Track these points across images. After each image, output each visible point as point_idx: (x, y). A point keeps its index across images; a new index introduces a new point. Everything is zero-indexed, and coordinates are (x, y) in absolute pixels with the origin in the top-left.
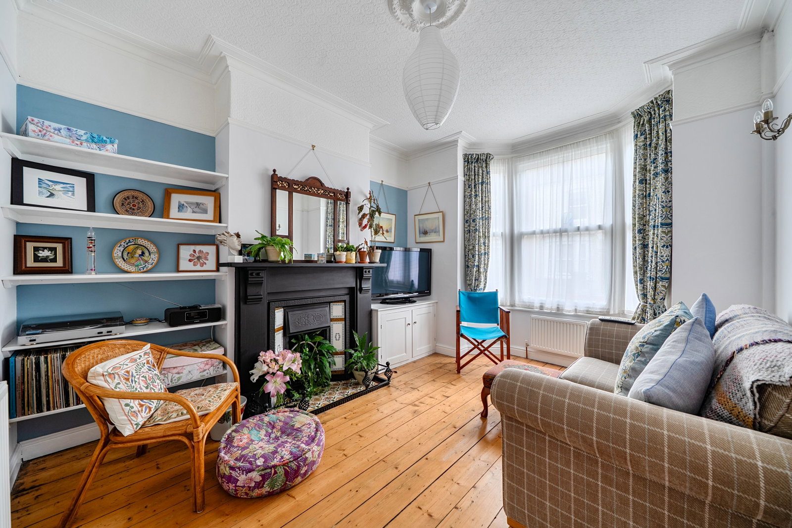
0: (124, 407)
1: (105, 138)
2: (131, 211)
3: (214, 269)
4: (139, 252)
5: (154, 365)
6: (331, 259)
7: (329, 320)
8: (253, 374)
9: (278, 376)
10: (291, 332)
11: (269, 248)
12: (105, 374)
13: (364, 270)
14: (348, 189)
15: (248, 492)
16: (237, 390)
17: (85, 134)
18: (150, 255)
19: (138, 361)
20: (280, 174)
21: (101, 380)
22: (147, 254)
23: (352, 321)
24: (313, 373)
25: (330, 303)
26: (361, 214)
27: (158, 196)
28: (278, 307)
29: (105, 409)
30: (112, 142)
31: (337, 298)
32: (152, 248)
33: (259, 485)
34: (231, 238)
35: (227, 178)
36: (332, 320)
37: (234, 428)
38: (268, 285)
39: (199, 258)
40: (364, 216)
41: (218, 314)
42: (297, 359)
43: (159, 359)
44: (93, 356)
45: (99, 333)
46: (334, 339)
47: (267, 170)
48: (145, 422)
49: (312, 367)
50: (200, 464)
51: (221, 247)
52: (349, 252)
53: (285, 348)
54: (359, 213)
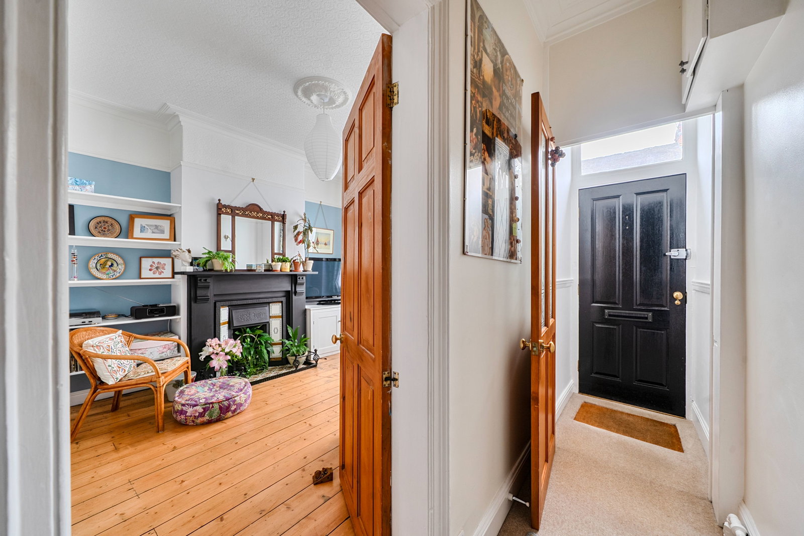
0: (108, 367)
1: (85, 181)
2: (103, 233)
3: (171, 276)
4: (109, 263)
5: (125, 344)
6: (269, 269)
7: (268, 317)
8: (201, 355)
9: (221, 355)
10: (234, 325)
11: (214, 260)
12: (94, 345)
13: (298, 277)
14: (284, 212)
15: (194, 420)
16: (188, 363)
17: (70, 179)
18: (118, 265)
19: (115, 340)
20: (223, 202)
21: (91, 349)
22: (115, 265)
23: (288, 318)
24: (252, 357)
25: (269, 303)
26: (296, 232)
27: (124, 221)
28: (223, 306)
29: (94, 368)
30: (90, 184)
31: (275, 300)
32: (119, 260)
33: (202, 415)
34: (184, 253)
35: (180, 207)
36: (270, 317)
37: (185, 386)
38: (214, 289)
39: (157, 268)
40: (298, 234)
41: (173, 310)
42: (237, 345)
43: (128, 341)
44: (83, 336)
45: (83, 322)
46: (273, 332)
47: (213, 199)
48: (122, 378)
49: (252, 353)
50: (161, 401)
51: (176, 260)
52: (284, 263)
53: (230, 337)
54: (294, 232)
